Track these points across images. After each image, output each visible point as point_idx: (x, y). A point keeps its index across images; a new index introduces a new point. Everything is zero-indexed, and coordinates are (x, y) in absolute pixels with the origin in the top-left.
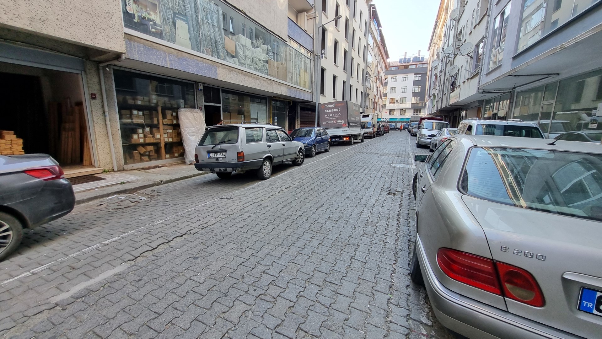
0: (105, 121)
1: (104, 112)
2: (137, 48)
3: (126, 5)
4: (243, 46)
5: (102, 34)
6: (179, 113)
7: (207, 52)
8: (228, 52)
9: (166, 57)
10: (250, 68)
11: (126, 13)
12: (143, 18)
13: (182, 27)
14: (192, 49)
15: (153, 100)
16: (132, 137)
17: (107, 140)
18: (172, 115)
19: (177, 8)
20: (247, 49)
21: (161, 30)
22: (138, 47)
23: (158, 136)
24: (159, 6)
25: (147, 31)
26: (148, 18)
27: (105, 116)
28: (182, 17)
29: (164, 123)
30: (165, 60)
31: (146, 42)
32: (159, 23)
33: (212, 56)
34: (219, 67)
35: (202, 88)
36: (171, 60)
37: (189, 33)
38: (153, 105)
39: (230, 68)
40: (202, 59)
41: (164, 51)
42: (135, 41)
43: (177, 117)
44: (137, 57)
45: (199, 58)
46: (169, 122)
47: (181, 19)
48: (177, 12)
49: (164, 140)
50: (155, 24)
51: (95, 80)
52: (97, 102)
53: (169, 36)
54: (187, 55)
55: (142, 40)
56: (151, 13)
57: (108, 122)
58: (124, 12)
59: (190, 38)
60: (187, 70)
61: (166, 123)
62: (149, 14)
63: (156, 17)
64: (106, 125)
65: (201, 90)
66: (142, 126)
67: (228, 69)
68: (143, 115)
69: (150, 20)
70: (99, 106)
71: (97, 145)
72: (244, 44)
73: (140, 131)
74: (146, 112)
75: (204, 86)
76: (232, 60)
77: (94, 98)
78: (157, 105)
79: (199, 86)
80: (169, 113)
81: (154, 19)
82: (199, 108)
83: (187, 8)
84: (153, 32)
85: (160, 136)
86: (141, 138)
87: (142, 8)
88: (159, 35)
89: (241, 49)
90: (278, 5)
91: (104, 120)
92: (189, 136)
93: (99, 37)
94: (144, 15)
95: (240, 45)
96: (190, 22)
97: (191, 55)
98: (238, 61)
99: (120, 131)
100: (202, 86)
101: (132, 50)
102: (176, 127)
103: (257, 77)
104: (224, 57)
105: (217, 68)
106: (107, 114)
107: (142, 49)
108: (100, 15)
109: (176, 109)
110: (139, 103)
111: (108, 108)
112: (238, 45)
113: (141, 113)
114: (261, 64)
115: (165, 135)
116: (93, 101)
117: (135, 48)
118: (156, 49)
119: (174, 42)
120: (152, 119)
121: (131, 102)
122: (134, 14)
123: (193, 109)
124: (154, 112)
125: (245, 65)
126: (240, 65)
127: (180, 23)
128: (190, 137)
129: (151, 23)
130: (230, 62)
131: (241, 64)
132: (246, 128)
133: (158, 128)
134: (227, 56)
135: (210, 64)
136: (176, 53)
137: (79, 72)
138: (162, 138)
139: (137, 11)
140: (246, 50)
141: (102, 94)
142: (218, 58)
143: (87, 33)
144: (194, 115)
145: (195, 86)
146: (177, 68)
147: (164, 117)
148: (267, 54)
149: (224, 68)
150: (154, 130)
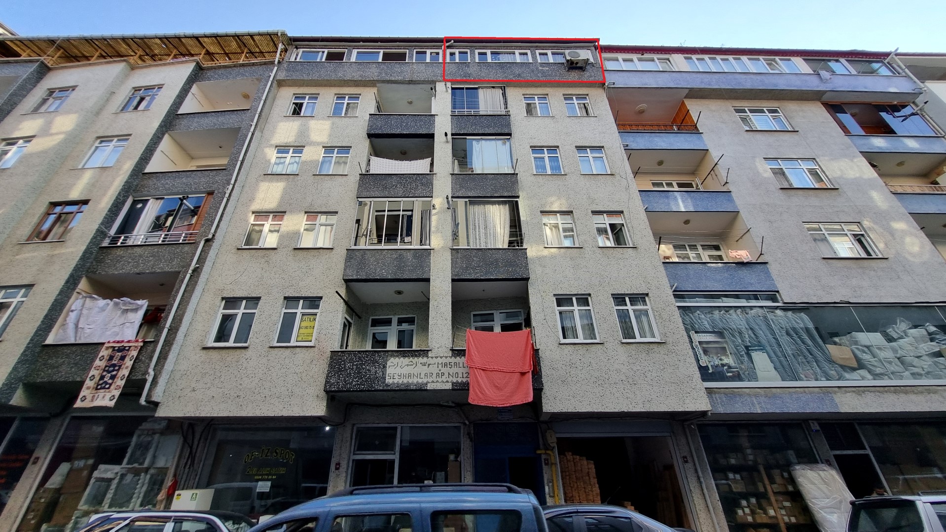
0: (702, 490)
1: (699, 478)
2: (719, 400)
3: (699, 360)
4: (868, 347)
5: (689, 398)
6: (793, 473)
7: (806, 377)
8: (842, 366)
9: (753, 401)
10: (901, 378)
11: (701, 368)
12: (716, 366)
13: (760, 359)
14: (783, 380)
15: (750, 456)
16: (736, 513)
17: (709, 515)
18: (782, 476)
19: (747, 340)
20: (880, 349)
21: (737, 371)
22: (720, 398)
23: (772, 512)
24: (729, 348)
25: (723, 378)
26: (721, 364)
27: (701, 483)
28: (756, 348)
29: (775, 491)
30: (753, 404)
31: (727, 390)
32: (733, 365)
33: (817, 380)
34: (835, 393)
35: (818, 428)
36: (759, 403)
37: (772, 362)
38: (750, 463)
39: (857, 388)
40: (802, 390)
41: (749, 395)
42: (715, 393)
43: (792, 481)
44: (721, 410)
45: (797, 389)
46: (781, 489)
47: (756, 350)
48: (750, 344)
49: (783, 519)
50: (730, 367)
51: (683, 440)
52: (689, 465)
53: (748, 374)
54: (778, 389)
55: (722, 390)
56: (723, 358)
57: (705, 490)
58: (699, 368)
59: (775, 368)
60: (786, 410)
61: (778, 491)
62: (721, 360)
63: (729, 360)
64: (704, 494)
65: (817, 431)
66: (746, 496)
67: (854, 392)
68: (742, 478)
69: (723, 365)
70: (692, 470)
71: (699, 521)
72: (868, 344)
73: (744, 503)
74: (745, 474)
75: (820, 424)
76: (856, 375)
77: (686, 462)
78: (755, 461)
79: (812, 424)
80: (776, 473)
81: (727, 362)
82: (824, 461)
83: (759, 335)
84: (730, 376)
85: (775, 511)
86: (748, 515)
87: (713, 357)
88: (738, 377)
89: (866, 353)
90: (912, 259)
91: (700, 488)
92: (825, 515)
93: (687, 401)
94: (716, 363)
95: (860, 347)
96: (768, 348)
97: (785, 389)
98: (869, 372)
99: (719, 503)
100: (816, 424)
101: (715, 403)
102: (797, 497)
103: (929, 390)
104: (838, 375)
105: (833, 395)
106: (702, 480)
107: (724, 399)
108: (684, 381)
109: (787, 467)
110: (733, 461)
111: (702, 473)
112: (857, 349)
113: (738, 477)
114: (926, 363)
115: (781, 510)
116: (686, 465)
117: (717, 400)
118: (739, 395)
119: (756, 379)
120: (754, 484)
121: (723, 461)
122: (707, 366)
123: (814, 465)
124: (755, 474)
125: (886, 375)
126: (877, 378)
127: (756, 355)
128: (828, 516)
129: (726, 368)
130: (855, 379)
131: (876, 376)
132: (932, 503)
133: (768, 499)
134: (843, 372)
135: (819, 393)
136: (763, 392)
137: (669, 434)
138: (779, 517)
139: (710, 362)
140: (877, 351)
141: (692, 456)
142: (828, 380)
143: (678, 401)
144: (819, 475)
145: (804, 426)
146: (771, 411)
147: (772, 481)
148: (932, 340)
149: (846, 392)
150: (764, 502)
